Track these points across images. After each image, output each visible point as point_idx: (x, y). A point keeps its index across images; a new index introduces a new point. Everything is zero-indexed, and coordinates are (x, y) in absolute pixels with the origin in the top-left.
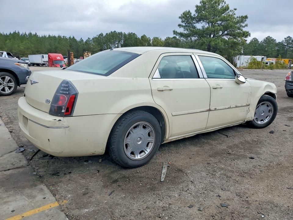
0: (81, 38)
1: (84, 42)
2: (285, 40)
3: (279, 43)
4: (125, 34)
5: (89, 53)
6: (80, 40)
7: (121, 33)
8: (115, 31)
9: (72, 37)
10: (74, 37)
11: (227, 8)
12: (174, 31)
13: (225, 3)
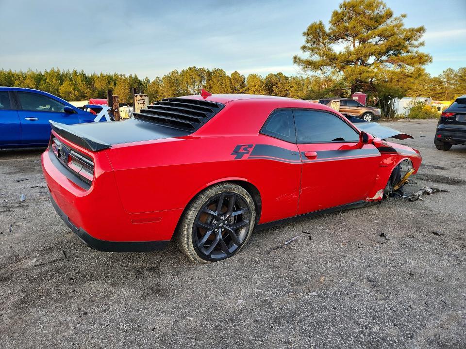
0: (147, 78)
1: (151, 82)
2: (445, 75)
3: (435, 78)
4: (208, 71)
5: (145, 96)
6: (144, 80)
7: (203, 69)
8: (194, 67)
9: (133, 76)
10: (136, 76)
11: (389, 15)
12: (295, 58)
13: (384, 6)
